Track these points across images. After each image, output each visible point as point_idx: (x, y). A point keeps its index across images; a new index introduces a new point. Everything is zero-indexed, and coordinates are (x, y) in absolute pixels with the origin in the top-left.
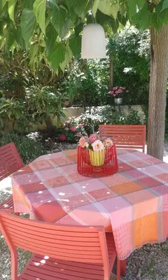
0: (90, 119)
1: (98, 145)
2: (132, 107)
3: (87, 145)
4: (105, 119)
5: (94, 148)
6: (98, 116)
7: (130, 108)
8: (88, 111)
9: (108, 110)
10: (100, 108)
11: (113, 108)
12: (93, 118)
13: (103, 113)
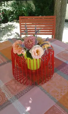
0: (5, 10)
1: (37, 52)
2: (28, 1)
3: (25, 53)
4: (14, 9)
5: (33, 55)
6: (10, 7)
7: (26, 2)
8: (3, 5)
9: (15, 3)
10: (10, 3)
11: (17, 2)
12: (7, 9)
13: (12, 5)
